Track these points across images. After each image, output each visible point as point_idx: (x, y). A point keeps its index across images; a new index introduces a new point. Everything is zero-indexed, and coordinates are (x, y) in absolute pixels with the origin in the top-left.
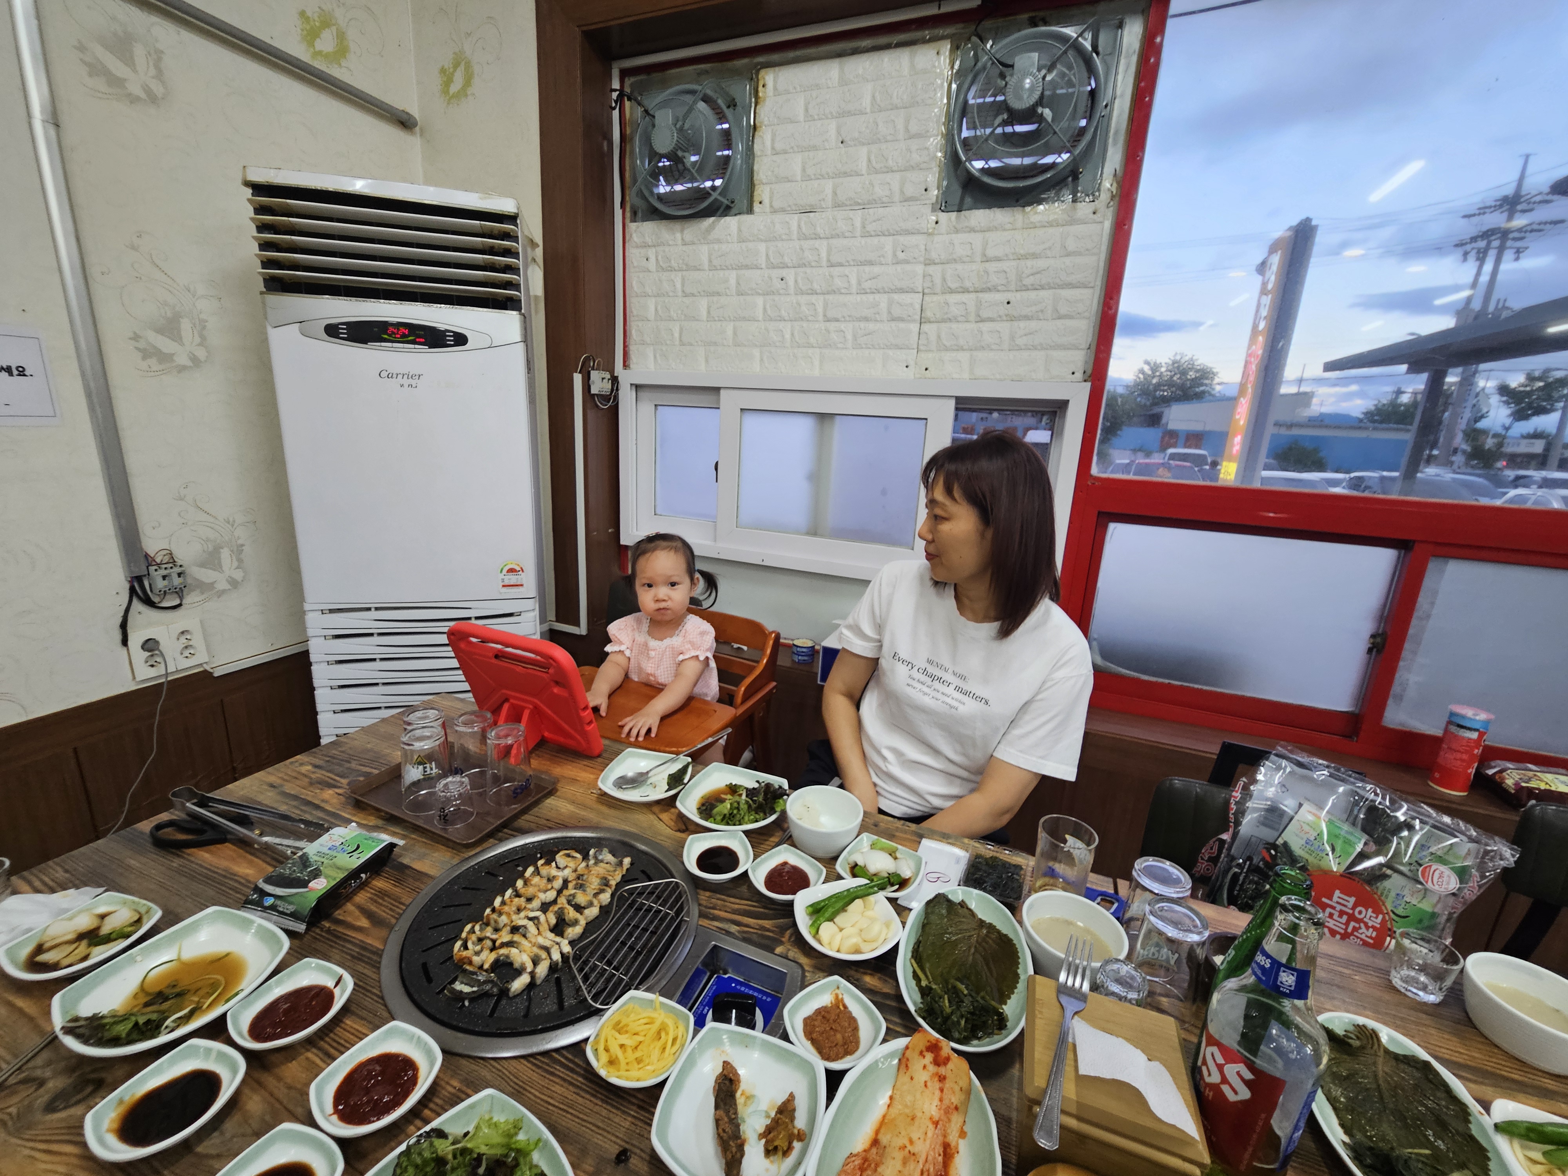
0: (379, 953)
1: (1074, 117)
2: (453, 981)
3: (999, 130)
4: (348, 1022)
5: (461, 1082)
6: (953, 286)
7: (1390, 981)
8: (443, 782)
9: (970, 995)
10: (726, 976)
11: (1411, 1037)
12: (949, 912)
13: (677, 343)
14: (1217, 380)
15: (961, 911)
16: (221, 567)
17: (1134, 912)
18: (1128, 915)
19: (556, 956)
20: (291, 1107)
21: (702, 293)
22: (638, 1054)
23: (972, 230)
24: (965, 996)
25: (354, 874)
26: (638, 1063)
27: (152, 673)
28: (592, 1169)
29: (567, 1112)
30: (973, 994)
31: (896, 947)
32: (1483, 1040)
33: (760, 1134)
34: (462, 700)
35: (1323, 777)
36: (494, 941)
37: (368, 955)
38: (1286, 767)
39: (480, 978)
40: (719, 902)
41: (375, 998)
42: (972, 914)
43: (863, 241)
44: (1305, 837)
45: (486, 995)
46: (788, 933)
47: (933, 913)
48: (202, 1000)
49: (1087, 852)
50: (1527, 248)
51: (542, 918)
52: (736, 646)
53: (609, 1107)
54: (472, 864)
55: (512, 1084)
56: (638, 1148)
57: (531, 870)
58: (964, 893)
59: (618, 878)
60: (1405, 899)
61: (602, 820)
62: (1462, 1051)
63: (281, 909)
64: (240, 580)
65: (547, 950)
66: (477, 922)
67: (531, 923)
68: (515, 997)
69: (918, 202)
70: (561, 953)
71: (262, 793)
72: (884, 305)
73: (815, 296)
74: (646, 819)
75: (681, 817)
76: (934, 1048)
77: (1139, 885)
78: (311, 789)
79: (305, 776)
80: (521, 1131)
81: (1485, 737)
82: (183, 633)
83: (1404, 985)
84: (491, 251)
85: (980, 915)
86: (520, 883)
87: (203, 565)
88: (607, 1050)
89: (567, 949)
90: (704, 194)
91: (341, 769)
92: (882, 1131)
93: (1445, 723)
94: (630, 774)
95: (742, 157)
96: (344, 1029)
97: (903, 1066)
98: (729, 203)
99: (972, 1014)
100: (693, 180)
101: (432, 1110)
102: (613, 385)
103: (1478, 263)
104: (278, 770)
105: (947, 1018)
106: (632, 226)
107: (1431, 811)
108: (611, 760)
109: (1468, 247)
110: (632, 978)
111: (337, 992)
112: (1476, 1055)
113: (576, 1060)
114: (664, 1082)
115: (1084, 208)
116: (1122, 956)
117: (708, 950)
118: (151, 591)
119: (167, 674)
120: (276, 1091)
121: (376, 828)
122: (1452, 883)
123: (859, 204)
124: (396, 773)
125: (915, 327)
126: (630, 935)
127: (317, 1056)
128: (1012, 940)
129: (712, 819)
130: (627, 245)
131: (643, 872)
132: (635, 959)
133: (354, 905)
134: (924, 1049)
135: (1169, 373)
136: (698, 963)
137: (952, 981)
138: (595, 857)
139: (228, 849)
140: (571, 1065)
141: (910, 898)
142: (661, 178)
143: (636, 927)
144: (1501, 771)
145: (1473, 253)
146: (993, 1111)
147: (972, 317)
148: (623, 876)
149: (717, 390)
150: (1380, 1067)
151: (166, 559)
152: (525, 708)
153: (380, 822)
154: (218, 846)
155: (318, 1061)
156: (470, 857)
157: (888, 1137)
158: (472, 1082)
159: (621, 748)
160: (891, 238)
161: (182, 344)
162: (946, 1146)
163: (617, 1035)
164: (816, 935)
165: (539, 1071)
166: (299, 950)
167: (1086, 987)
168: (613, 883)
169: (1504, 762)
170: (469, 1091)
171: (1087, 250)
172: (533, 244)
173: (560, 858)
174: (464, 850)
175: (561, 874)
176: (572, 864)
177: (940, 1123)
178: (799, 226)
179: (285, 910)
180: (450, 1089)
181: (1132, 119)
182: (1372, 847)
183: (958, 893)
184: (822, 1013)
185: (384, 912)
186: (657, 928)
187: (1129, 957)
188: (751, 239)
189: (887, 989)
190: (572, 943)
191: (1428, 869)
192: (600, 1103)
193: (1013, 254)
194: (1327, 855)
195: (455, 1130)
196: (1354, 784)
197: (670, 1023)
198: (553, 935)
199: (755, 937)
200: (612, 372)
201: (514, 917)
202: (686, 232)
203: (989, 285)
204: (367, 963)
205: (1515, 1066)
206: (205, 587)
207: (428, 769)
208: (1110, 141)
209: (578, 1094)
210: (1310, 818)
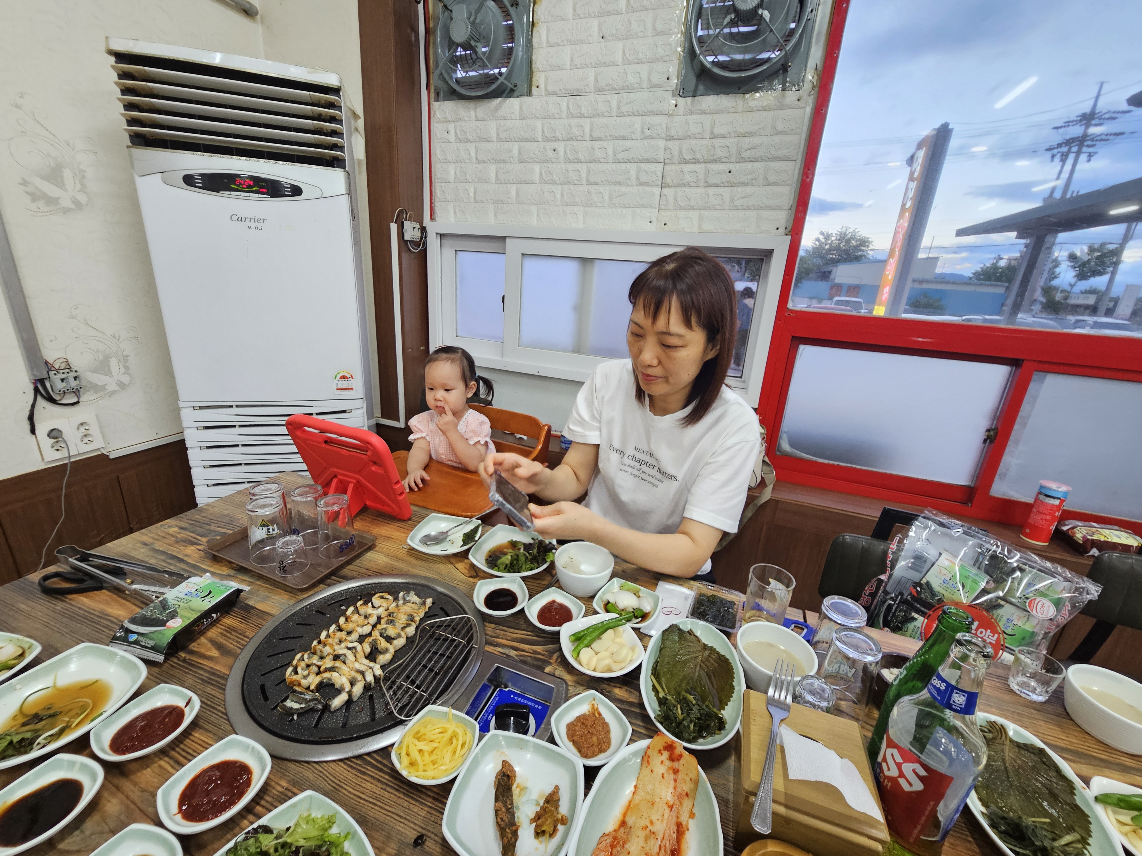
0: (225, 678)
1: (786, 21)
2: (285, 700)
3: (726, 31)
4: (196, 735)
5: (289, 782)
6: (687, 158)
7: (1009, 686)
8: (282, 540)
9: (698, 705)
10: (506, 690)
11: (1026, 728)
12: (680, 639)
13: (472, 200)
14: (871, 247)
15: (689, 637)
16: (111, 373)
17: (820, 637)
18: (816, 639)
19: (370, 678)
20: (143, 807)
21: (492, 161)
22: (433, 757)
23: (704, 113)
24: (694, 705)
25: (207, 614)
26: (434, 764)
27: (58, 455)
28: (394, 852)
29: (376, 805)
30: (700, 703)
31: (640, 667)
32: (1078, 729)
33: (531, 820)
34: (302, 476)
35: (959, 534)
36: (319, 667)
37: (216, 679)
38: (931, 526)
39: (307, 697)
40: (502, 633)
41: (220, 714)
42: (698, 640)
43: (618, 119)
44: (943, 578)
45: (312, 710)
46: (556, 655)
47: (667, 639)
48: (72, 720)
49: (787, 592)
50: (1096, 153)
51: (359, 648)
52: (518, 436)
53: (410, 800)
54: (306, 604)
55: (330, 782)
56: (432, 833)
57: (351, 609)
58: (692, 623)
59: (422, 615)
60: (1013, 622)
61: (411, 569)
62: (1064, 738)
63: (143, 644)
64: (127, 383)
65: (362, 673)
66: (306, 652)
67: (350, 652)
68: (335, 711)
69: (662, 89)
70: (374, 675)
71: (135, 549)
72: (633, 173)
73: (580, 165)
74: (447, 568)
75: (473, 566)
76: (670, 747)
77: (826, 617)
78: (177, 546)
79: (172, 536)
80: (335, 825)
81: (1064, 504)
82: (82, 424)
83: (1020, 689)
84: (319, 117)
85: (704, 640)
86: (342, 620)
87: (95, 371)
88: (408, 755)
89: (379, 672)
90: (494, 78)
91: (203, 530)
92: (629, 814)
93: (1036, 493)
94: (433, 533)
95: (523, 49)
96: (193, 741)
97: (645, 762)
98: (512, 87)
99: (698, 719)
100: (484, 66)
101: (263, 807)
102: (422, 233)
103: (1061, 163)
104: (150, 531)
105: (680, 723)
106: (435, 105)
107: (1037, 558)
108: (419, 522)
109: (1055, 151)
110: (431, 695)
111: (187, 710)
112: (1073, 741)
113: (384, 761)
114: (454, 780)
115: (791, 96)
116: (813, 673)
117: (492, 671)
118: (53, 391)
119: (70, 457)
120: (131, 794)
121: (228, 577)
122: (1050, 611)
123: (616, 89)
124: (244, 535)
125: (657, 191)
126: (430, 659)
127: (168, 763)
128: (728, 660)
129: (496, 568)
130: (432, 120)
131: (442, 609)
132: (434, 678)
133: (206, 639)
134: (662, 749)
135: (837, 242)
136: (485, 681)
137: (683, 693)
138: (404, 599)
139: (104, 594)
140: (379, 766)
141: (650, 627)
142: (459, 65)
143: (435, 653)
144: (1072, 528)
145: (1059, 156)
146: (715, 794)
147: (701, 184)
148: (426, 613)
149: (503, 239)
150: (1007, 754)
151: (63, 366)
152: (350, 482)
153: (232, 572)
154: (96, 592)
155: (169, 768)
156: (304, 599)
157: (633, 818)
158: (298, 782)
159: (427, 513)
160: (640, 118)
161: (65, 190)
162: (679, 825)
163: (417, 742)
164: (577, 658)
165: (353, 771)
166: (159, 676)
167: (789, 699)
168: (417, 619)
169: (1075, 521)
170: (295, 790)
171: (792, 130)
172: (355, 116)
173: (375, 599)
174: (299, 593)
175: (375, 613)
176: (385, 604)
177: (675, 806)
178: (568, 108)
179: (147, 645)
180: (279, 789)
181: (831, 23)
182: (992, 585)
183: (688, 624)
184: (581, 720)
185: (231, 644)
186: (452, 653)
187: (818, 672)
188: (530, 117)
189: (633, 699)
190: (383, 667)
191: (1033, 601)
192: (402, 796)
193: (734, 132)
194: (959, 590)
195: (278, 826)
196: (981, 539)
197: (460, 732)
198: (368, 661)
199: (529, 660)
200: (421, 223)
201: (336, 647)
202: (478, 110)
203: (715, 157)
204: (214, 685)
205: (1102, 748)
206: (96, 388)
207: (271, 530)
208: (814, 40)
209: (385, 790)
210: (947, 563)
